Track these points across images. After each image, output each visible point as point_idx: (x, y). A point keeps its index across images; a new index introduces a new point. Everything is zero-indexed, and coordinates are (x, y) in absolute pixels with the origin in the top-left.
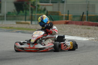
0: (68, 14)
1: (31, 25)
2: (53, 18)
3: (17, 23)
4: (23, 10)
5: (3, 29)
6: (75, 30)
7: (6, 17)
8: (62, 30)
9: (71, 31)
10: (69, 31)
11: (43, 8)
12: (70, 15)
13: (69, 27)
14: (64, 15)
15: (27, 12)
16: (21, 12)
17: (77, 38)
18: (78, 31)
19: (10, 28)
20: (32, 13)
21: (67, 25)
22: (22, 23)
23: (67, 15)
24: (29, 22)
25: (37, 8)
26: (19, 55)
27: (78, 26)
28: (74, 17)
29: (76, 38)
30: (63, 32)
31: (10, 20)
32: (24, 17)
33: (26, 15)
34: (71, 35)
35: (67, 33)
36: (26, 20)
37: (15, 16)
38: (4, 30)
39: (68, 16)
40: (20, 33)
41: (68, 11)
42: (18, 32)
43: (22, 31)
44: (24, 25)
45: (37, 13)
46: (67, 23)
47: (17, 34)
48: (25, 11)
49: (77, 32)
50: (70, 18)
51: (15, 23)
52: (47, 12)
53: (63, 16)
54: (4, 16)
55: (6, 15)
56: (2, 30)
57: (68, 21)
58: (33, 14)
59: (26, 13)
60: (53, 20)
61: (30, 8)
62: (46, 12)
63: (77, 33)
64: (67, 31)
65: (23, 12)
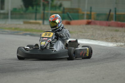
0: (91, 12)
1: (42, 26)
2: (70, 16)
3: (25, 23)
4: (32, 6)
5: (7, 30)
6: (99, 32)
7: (11, 14)
8: (82, 32)
9: (94, 34)
10: (91, 33)
11: (59, 3)
12: (92, 13)
13: (92, 29)
14: (86, 13)
15: (38, 8)
16: (30, 8)
17: (102, 43)
18: (103, 34)
19: (16, 29)
20: (44, 10)
21: (89, 26)
22: (30, 23)
23: (89, 13)
24: (41, 21)
25: (51, 4)
26: (25, 65)
27: (103, 27)
28: (98, 15)
29: (100, 43)
30: (84, 35)
31: (15, 18)
32: (34, 16)
33: (36, 13)
34: (94, 39)
35: (88, 37)
36: (36, 19)
37: (22, 14)
38: (7, 32)
39: (91, 14)
40: (28, 36)
41: (91, 8)
42: (26, 34)
43: (31, 33)
44: (34, 25)
45: (51, 10)
46: (89, 23)
47: (24, 37)
48: (35, 7)
49: (101, 35)
50: (92, 17)
51: (22, 23)
52: (64, 9)
53: (83, 14)
54: (8, 14)
55: (11, 12)
56: (5, 31)
57: (90, 20)
58: (46, 12)
59: (36, 10)
60: (71, 19)
61: (41, 4)
62: (62, 8)
63: (102, 37)
64: (88, 34)
65: (33, 8)
